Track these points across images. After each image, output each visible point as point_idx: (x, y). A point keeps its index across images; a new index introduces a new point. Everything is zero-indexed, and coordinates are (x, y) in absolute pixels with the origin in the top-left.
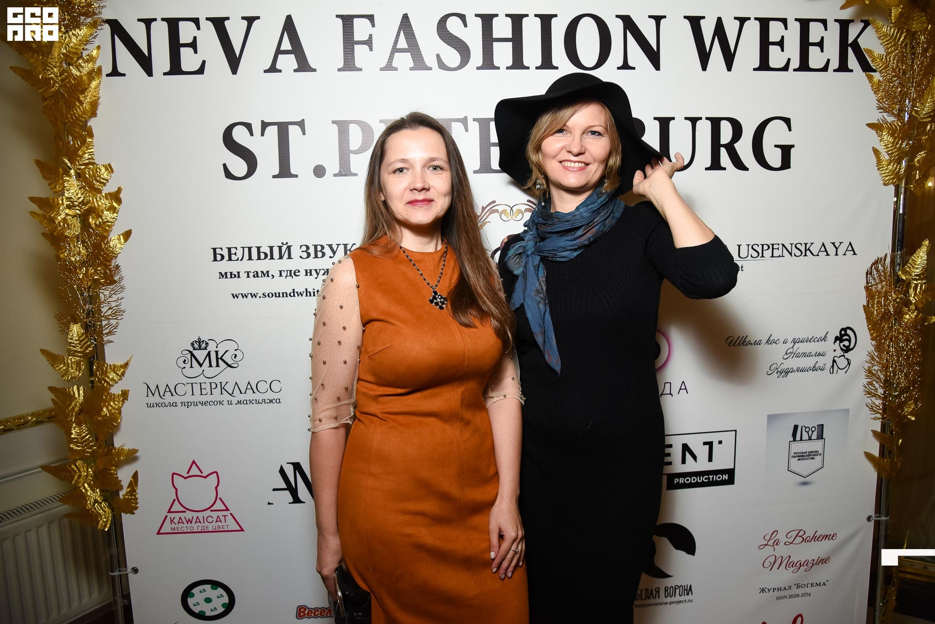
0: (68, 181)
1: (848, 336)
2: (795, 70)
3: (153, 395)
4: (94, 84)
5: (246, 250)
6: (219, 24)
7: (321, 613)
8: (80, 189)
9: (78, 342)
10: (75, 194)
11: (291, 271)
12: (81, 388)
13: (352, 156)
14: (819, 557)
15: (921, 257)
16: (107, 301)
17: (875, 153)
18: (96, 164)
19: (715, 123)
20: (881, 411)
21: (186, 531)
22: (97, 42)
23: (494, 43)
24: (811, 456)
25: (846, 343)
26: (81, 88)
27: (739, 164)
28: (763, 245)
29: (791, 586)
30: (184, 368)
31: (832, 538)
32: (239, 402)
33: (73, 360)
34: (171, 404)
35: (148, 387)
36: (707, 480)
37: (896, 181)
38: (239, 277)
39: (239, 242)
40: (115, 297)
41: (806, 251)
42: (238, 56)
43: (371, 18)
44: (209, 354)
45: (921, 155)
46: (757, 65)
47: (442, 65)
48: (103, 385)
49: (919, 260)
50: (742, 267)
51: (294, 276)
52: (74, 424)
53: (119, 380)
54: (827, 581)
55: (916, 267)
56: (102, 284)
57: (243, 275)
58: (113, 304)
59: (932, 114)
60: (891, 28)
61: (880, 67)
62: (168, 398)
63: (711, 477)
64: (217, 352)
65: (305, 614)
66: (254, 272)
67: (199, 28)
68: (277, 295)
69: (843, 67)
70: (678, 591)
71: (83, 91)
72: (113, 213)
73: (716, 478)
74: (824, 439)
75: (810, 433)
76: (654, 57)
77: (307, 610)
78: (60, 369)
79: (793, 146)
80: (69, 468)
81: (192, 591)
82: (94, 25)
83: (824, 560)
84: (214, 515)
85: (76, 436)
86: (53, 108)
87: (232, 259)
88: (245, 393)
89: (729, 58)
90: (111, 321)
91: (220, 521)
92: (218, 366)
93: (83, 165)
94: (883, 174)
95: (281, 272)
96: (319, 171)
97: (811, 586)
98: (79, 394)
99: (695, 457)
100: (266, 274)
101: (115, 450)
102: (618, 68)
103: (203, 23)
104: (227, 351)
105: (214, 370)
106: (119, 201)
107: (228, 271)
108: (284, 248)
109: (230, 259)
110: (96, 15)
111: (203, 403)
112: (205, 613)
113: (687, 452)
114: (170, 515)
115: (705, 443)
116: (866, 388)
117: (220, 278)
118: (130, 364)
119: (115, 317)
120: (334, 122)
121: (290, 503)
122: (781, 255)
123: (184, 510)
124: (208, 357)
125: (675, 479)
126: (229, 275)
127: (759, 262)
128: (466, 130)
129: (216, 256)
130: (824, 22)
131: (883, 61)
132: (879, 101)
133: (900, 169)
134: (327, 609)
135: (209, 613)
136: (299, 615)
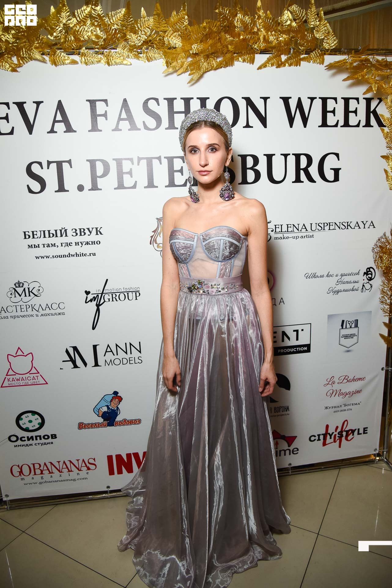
1: (371, 272)
2: (341, 126)
5: (42, 232)
6: (20, 106)
7: (91, 426)
11: (67, 243)
13: (98, 179)
14: (356, 390)
17: (385, 172)
19: (298, 157)
20: (388, 312)
21: (16, 385)
23: (174, 114)
24: (351, 337)
25: (370, 276)
27: (311, 179)
28: (324, 223)
29: (341, 405)
30: (11, 297)
31: (363, 380)
32: (42, 315)
34: (5, 317)
36: (296, 350)
38: (39, 247)
39: (38, 228)
41: (348, 226)
42: (32, 124)
43: (105, 101)
44: (24, 290)
46: (320, 124)
47: (146, 128)
50: (313, 236)
51: (69, 246)
54: (361, 402)
57: (41, 246)
61: (388, 125)
62: (3, 314)
63: (298, 348)
64: (29, 288)
65: (83, 427)
66: (47, 244)
67: (9, 108)
68: (60, 257)
69: (368, 124)
70: (281, 409)
73: (301, 349)
74: (359, 327)
75: (351, 324)
76: (263, 120)
77: (84, 425)
79: (340, 169)
81: (21, 417)
83: (359, 391)
84: (32, 376)
87: (35, 237)
88: (45, 310)
89: (305, 121)
91: (35, 379)
92: (29, 296)
94: (389, 183)
95: (62, 244)
96: (81, 188)
97: (352, 405)
99: (289, 338)
100: (54, 245)
102: (244, 127)
103: (11, 105)
104: (34, 288)
105: (28, 298)
107: (33, 244)
108: (63, 231)
109: (33, 237)
111: (23, 316)
112: (29, 428)
113: (284, 336)
114: (7, 377)
115: (294, 331)
116: (381, 299)
117: (28, 248)
121: (72, 368)
122: (334, 229)
123: (15, 374)
125: (279, 350)
126: (33, 246)
127: (322, 233)
128: (161, 163)
129: (26, 236)
130: (357, 99)
131: (389, 121)
132: (387, 143)
134: (94, 424)
135: (31, 428)
136: (80, 427)
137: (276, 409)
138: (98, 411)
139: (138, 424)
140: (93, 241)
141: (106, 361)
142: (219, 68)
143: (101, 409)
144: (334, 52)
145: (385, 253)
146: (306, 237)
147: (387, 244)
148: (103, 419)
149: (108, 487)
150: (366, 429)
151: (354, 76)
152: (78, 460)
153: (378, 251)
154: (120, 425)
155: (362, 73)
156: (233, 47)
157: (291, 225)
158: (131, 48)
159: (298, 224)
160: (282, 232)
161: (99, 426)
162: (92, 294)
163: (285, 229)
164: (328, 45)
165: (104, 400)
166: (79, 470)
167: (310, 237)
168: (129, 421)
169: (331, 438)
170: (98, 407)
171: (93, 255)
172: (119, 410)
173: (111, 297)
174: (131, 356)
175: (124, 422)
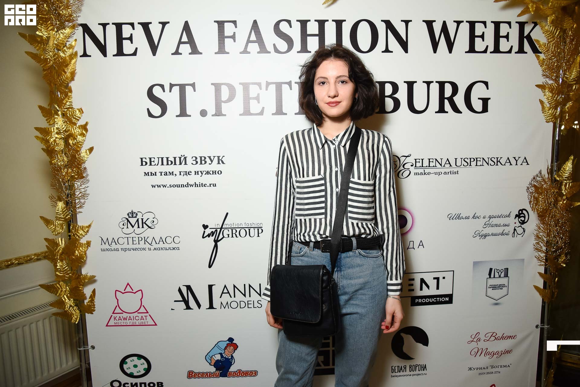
0: (57, 118)
1: (524, 214)
2: (491, 53)
3: (105, 244)
4: (73, 61)
5: (160, 159)
6: (146, 26)
7: (202, 376)
8: (64, 123)
9: (62, 212)
10: (61, 126)
11: (186, 172)
12: (63, 239)
13: (223, 104)
14: (505, 350)
15: (569, 166)
16: (79, 188)
17: (541, 103)
18: (73, 108)
20: (544, 261)
21: (123, 325)
22: (75, 37)
23: (308, 37)
24: (500, 288)
25: (523, 219)
26: (65, 64)
27: (456, 110)
28: (470, 159)
30: (123, 228)
31: (514, 338)
32: (155, 249)
33: (59, 223)
34: (115, 250)
35: (102, 239)
36: (436, 301)
37: (554, 120)
38: (156, 175)
39: (156, 154)
40: (83, 186)
41: (497, 162)
42: (156, 45)
43: (234, 22)
44: (138, 220)
45: (569, 104)
46: (467, 50)
47: (277, 51)
48: (76, 237)
49: (568, 168)
50: (458, 172)
51: (188, 175)
52: (59, 260)
53: (85, 235)
54: (511, 364)
55: (566, 172)
56: (76, 179)
57: (158, 174)
58: (83, 190)
59: (576, 79)
60: (550, 27)
61: (544, 51)
62: (114, 246)
63: (438, 299)
64: (142, 219)
65: (192, 376)
66: (164, 173)
67: (134, 29)
68: (178, 186)
69: (521, 50)
70: (417, 368)
71: (67, 66)
72: (83, 137)
73: (441, 299)
74: (509, 277)
75: (500, 273)
76: (404, 45)
77: (194, 374)
78: (51, 228)
79: (490, 99)
80: (56, 286)
81: (126, 361)
82: (73, 27)
83: (508, 351)
84: (140, 315)
85: (60, 268)
86: (49, 75)
87: (152, 165)
88: (159, 244)
89: (450, 46)
90: (81, 200)
91: (143, 319)
92: (143, 227)
93: (66, 108)
94: (545, 115)
95: (180, 172)
96: (203, 113)
97: (501, 367)
98: (62, 243)
99: (428, 287)
100: (172, 173)
101: (82, 276)
102: (383, 52)
103: (136, 25)
104: (148, 219)
105: (141, 230)
106: (86, 130)
107: (150, 171)
108: (182, 159)
110: (75, 21)
111: (134, 249)
112: (133, 373)
113: (423, 283)
114: (114, 315)
115: (434, 278)
116: (535, 246)
117: (145, 176)
118: (92, 226)
119: (83, 198)
120: (212, 84)
121: (184, 309)
122: (482, 165)
123: (122, 312)
124: (137, 222)
125: (416, 300)
126: (150, 174)
127: (468, 169)
128: (291, 89)
129: (142, 162)
130: (509, 23)
131: (546, 47)
132: (543, 71)
133: (556, 112)
134: (205, 373)
135: (136, 374)
136: (189, 376)
137: (411, 367)
138: (210, 359)
139: (254, 376)
140: (214, 170)
141: (221, 303)
143: (213, 356)
145: (541, 194)
146: (450, 173)
147: (543, 183)
148: (215, 369)
153: (532, 191)
154: (234, 376)
157: (433, 159)
159: (442, 159)
160: (422, 166)
161: (211, 376)
162: (210, 229)
163: (426, 163)
165: (218, 347)
167: (454, 173)
168: (244, 373)
170: (211, 354)
171: (213, 186)
172: (233, 360)
173: (230, 233)
174: (249, 299)
175: (238, 373)
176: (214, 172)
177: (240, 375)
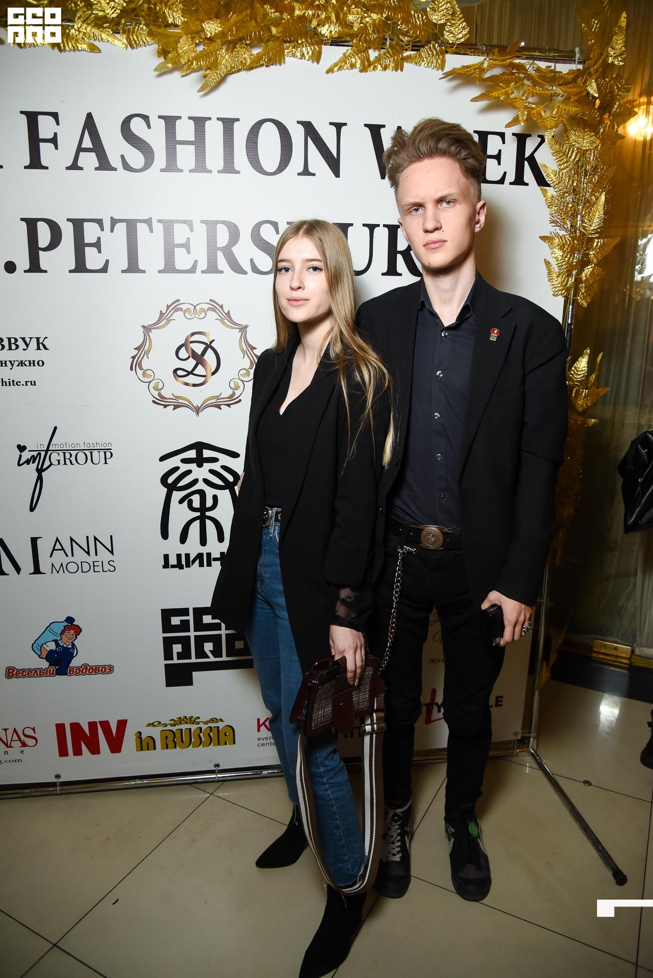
7: (28, 674)
13: (40, 252)
15: (583, 364)
17: (546, 265)
19: (393, 230)
23: (177, 145)
27: (415, 271)
37: (565, 292)
43: (55, 116)
45: (588, 269)
47: (126, 166)
49: (581, 367)
55: (579, 373)
59: (599, 230)
61: (554, 183)
65: (13, 674)
69: (519, 180)
76: (334, 164)
77: (16, 671)
94: (552, 285)
96: (10, 267)
102: (299, 174)
120: (23, 220)
128: (151, 231)
130: (502, 135)
131: (557, 176)
132: (551, 215)
133: (567, 282)
134: (33, 670)
136: (8, 675)
138: (39, 648)
139: (108, 673)
140: (32, 359)
141: (53, 565)
142: (257, 67)
143: (44, 645)
144: (463, 48)
148: (48, 663)
149: (58, 776)
150: (500, 699)
151: (491, 94)
152: (6, 730)
154: (77, 674)
155: (507, 89)
156: (280, 30)
158: (100, 22)
161: (42, 674)
162: (29, 451)
164: (452, 35)
165: (51, 631)
166: (8, 747)
168: (92, 668)
169: (439, 711)
170: (40, 642)
171: (31, 385)
172: (75, 649)
173: (61, 458)
174: (96, 558)
175: (84, 668)
176: (32, 362)
177: (87, 672)
